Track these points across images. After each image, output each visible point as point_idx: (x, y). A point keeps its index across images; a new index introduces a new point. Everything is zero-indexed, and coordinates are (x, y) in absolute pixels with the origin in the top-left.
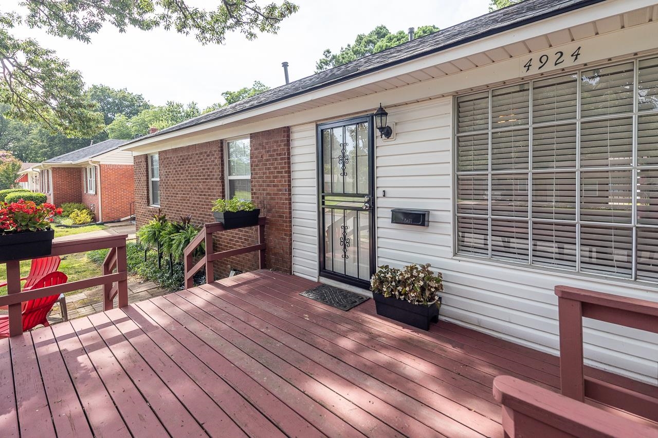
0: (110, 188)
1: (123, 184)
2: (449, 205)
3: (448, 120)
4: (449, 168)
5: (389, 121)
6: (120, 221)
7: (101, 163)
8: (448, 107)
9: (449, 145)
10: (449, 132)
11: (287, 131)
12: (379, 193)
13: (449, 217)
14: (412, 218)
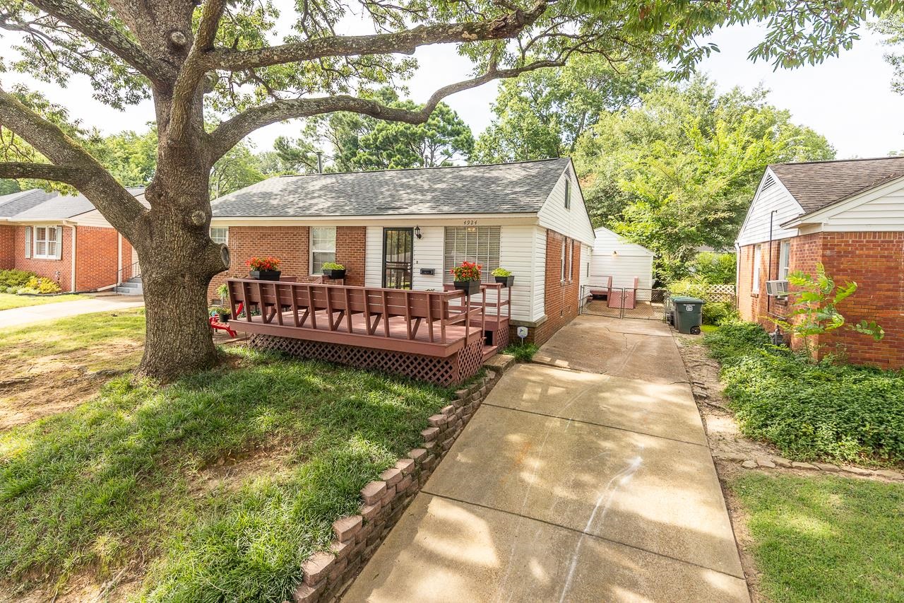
0: (87, 253)
1: (101, 249)
2: (442, 267)
3: (442, 235)
4: (442, 253)
5: (421, 232)
6: (97, 292)
7: (78, 225)
8: (442, 231)
9: (442, 244)
10: (442, 240)
11: (365, 228)
12: (414, 262)
13: (442, 271)
14: (428, 272)
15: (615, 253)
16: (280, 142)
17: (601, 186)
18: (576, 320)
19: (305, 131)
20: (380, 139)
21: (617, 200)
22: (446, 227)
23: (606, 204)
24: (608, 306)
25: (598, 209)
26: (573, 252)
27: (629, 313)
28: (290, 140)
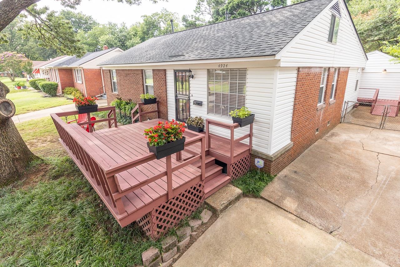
0: (89, 81)
1: (95, 78)
2: (206, 100)
3: (206, 76)
4: (206, 90)
5: (194, 74)
7: (84, 68)
12: (191, 95)
13: (206, 104)
14: (199, 104)
15: (385, 70)
16: (184, 18)
17: (380, 18)
18: (335, 130)
19: (195, 10)
20: (230, 8)
21: (395, 27)
22: (208, 70)
23: (383, 31)
24: (371, 113)
25: (376, 36)
26: (338, 78)
27: (390, 122)
28: (188, 16)
